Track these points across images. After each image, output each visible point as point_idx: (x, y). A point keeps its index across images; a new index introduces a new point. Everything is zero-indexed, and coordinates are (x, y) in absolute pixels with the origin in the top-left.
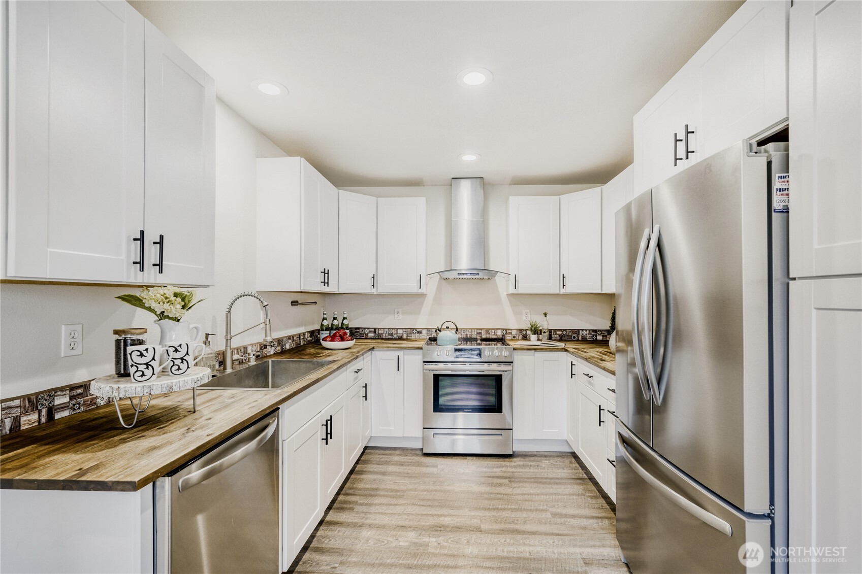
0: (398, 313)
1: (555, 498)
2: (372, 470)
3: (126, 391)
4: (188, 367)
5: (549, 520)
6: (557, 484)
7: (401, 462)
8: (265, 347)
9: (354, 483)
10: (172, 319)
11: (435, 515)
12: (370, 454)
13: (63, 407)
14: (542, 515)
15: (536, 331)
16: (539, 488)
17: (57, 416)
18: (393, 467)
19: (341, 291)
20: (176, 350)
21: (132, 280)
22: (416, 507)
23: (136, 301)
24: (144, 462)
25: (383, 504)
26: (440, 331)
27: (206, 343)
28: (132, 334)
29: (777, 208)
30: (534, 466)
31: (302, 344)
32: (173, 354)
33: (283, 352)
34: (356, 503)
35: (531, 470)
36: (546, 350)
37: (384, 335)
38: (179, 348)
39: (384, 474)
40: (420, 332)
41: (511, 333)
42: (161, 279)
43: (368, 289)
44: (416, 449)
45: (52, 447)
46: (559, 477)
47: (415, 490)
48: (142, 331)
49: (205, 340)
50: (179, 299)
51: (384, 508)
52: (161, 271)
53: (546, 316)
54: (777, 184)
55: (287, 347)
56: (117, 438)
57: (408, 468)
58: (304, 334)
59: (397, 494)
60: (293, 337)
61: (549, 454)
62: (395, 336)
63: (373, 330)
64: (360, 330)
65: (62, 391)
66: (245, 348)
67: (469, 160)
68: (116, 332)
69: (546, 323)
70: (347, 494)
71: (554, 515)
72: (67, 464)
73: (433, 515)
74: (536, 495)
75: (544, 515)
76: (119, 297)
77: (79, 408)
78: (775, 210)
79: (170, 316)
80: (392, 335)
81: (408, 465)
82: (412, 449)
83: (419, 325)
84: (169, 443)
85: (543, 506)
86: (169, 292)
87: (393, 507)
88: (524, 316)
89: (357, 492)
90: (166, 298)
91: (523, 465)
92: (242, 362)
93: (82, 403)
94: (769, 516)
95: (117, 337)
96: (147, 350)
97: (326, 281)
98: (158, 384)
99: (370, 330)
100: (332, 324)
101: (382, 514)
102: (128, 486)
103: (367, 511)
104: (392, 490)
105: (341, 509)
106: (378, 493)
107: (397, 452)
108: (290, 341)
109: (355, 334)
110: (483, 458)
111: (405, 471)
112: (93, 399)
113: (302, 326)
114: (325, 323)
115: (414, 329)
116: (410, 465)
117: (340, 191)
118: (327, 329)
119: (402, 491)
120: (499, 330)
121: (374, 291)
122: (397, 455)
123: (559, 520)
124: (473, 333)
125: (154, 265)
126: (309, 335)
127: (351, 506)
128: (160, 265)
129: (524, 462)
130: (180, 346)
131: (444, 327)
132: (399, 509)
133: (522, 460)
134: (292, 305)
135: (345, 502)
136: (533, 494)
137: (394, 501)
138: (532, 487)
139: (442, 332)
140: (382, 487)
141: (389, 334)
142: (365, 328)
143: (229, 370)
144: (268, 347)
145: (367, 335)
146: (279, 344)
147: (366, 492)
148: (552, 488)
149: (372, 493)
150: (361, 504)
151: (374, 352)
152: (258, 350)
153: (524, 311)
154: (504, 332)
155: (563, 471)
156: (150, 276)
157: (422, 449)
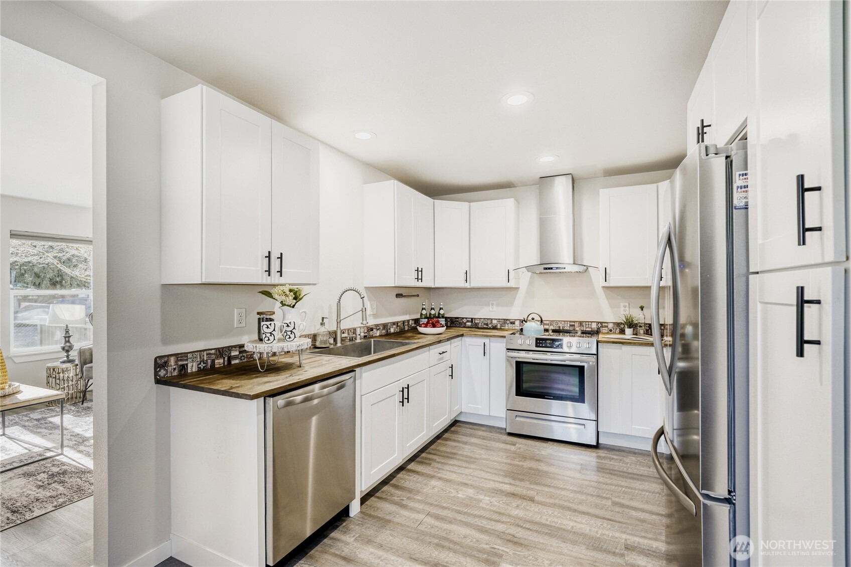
0: (493, 304)
1: (624, 491)
2: (456, 439)
3: (259, 348)
4: (295, 337)
5: (607, 507)
6: (633, 479)
7: (484, 437)
8: (372, 329)
9: (438, 446)
10: (288, 306)
11: (497, 481)
12: (459, 426)
13: (236, 357)
14: (602, 501)
15: (631, 324)
16: (612, 479)
17: (233, 362)
18: (476, 439)
19: (437, 285)
20: (288, 326)
21: (264, 282)
22: (482, 472)
23: (268, 294)
24: (260, 387)
25: (456, 466)
26: (526, 322)
27: (323, 324)
28: (266, 315)
29: (738, 205)
30: (617, 459)
31: (406, 329)
32: (286, 328)
33: (388, 335)
34: (434, 460)
35: (611, 463)
36: (635, 344)
37: (480, 324)
38: (289, 324)
39: (466, 443)
40: (513, 323)
41: (607, 326)
42: (282, 280)
43: (461, 284)
44: (502, 429)
45: (224, 376)
46: (640, 473)
47: (487, 460)
48: (271, 313)
49: (321, 322)
50: (292, 293)
51: (456, 468)
52: (281, 276)
53: (642, 310)
54: (738, 182)
55: (392, 330)
56: (254, 376)
57: (489, 442)
58: (408, 321)
59: (470, 460)
60: (397, 323)
61: (640, 451)
62: (490, 326)
63: (470, 319)
64: (459, 319)
65: (235, 348)
66: (355, 329)
67: (547, 162)
68: (258, 313)
69: (642, 316)
70: (430, 453)
71: (615, 504)
72: (227, 384)
73: (495, 481)
74: (604, 484)
75: (604, 502)
76: (260, 292)
77: (244, 359)
78: (735, 207)
79: (287, 304)
80: (487, 324)
81: (489, 440)
82: (498, 428)
83: (512, 317)
84: (277, 380)
85: (607, 494)
86: (286, 289)
87: (463, 469)
88: (622, 309)
89: (438, 453)
90: (284, 293)
91: (604, 457)
92: (352, 340)
93: (245, 356)
94: (728, 501)
95: (259, 316)
96: (271, 324)
97: (420, 277)
98: (276, 347)
99: (468, 319)
100: (430, 314)
101: (453, 472)
102: (248, 397)
103: (441, 468)
104: (467, 456)
105: (421, 463)
106: (455, 456)
107: (483, 429)
108: (394, 326)
109: (455, 323)
110: (565, 444)
111: (485, 444)
112: (252, 354)
113: (406, 314)
114: (424, 312)
115: (507, 320)
116: (491, 440)
117: (435, 200)
118: (426, 318)
119: (476, 458)
120: (593, 324)
121: (467, 285)
122: (483, 431)
123: (617, 509)
124: (566, 325)
125: (278, 272)
126: (413, 322)
127: (430, 462)
128: (281, 272)
129: (608, 455)
130: (290, 323)
131: (530, 318)
132: (467, 471)
133: (606, 452)
134: (397, 297)
135: (426, 458)
136: (601, 483)
137: (465, 465)
138: (603, 477)
139: (528, 323)
140: (460, 452)
141: (485, 324)
142: (463, 318)
143: (339, 344)
144: (374, 330)
145: (465, 324)
146: (384, 328)
147: (445, 454)
148: (626, 481)
149: (451, 456)
150: (438, 462)
151: (464, 338)
152: (366, 332)
153: (622, 304)
154: (600, 325)
155: (648, 469)
156: (275, 279)
157: (506, 429)
